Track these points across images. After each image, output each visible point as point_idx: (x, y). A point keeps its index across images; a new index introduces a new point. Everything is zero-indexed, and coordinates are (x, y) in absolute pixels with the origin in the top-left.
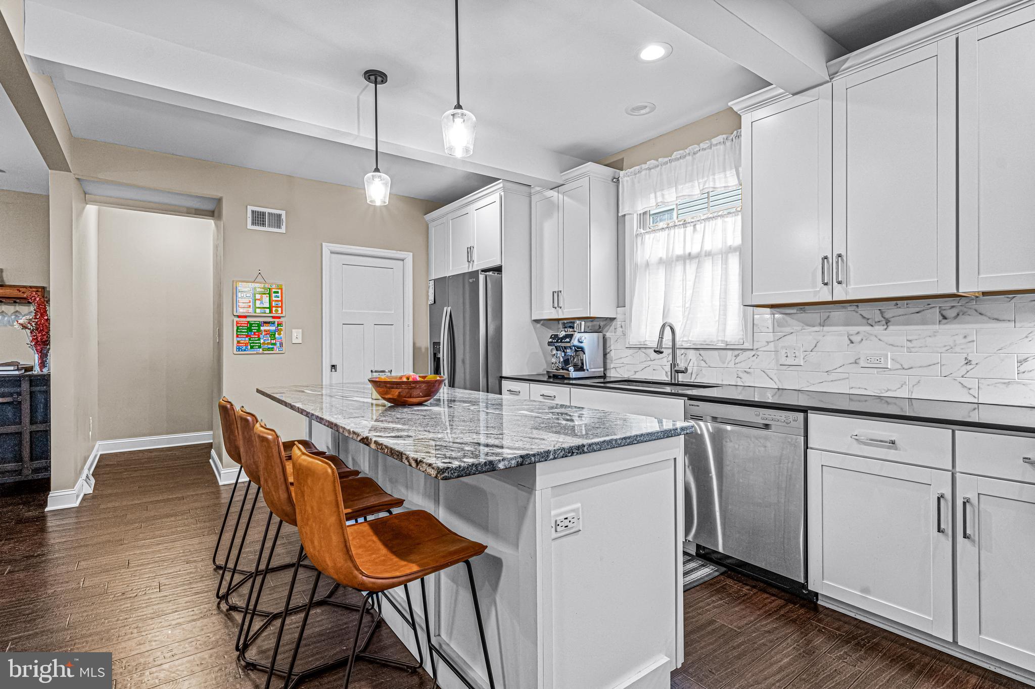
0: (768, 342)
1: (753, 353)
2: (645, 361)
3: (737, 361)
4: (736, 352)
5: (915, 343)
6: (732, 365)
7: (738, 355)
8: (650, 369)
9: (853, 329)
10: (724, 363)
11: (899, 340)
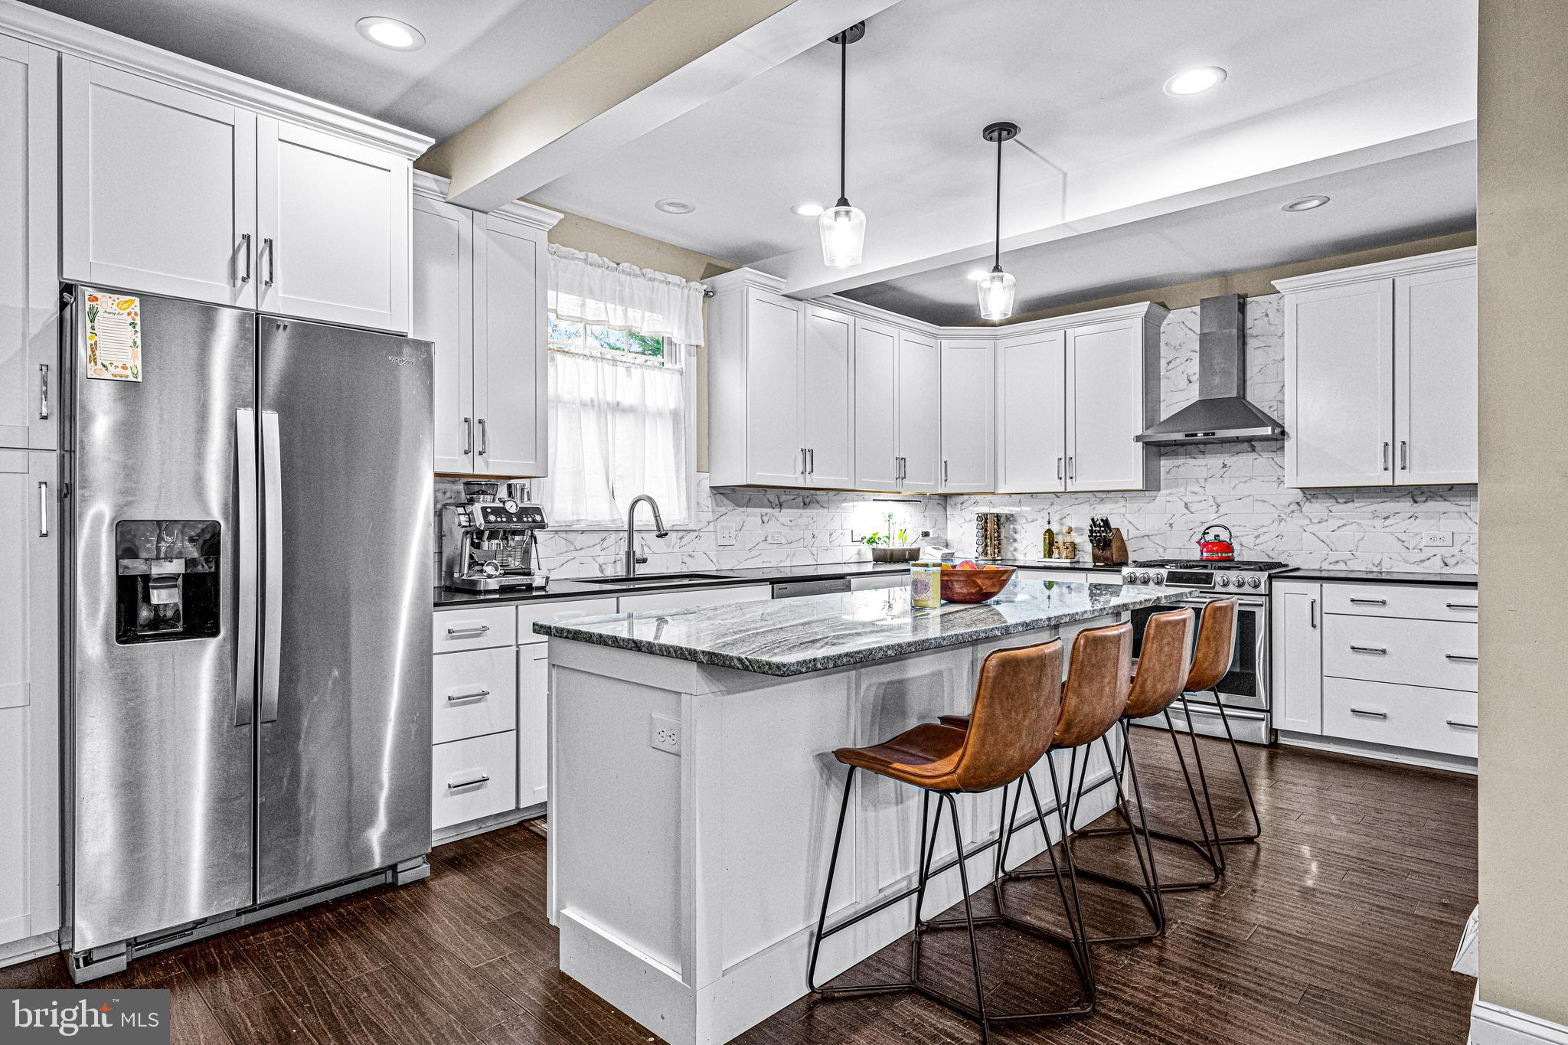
0: (709, 522)
1: (696, 534)
2: (566, 552)
3: (682, 544)
4: (681, 534)
5: (794, 523)
6: (676, 549)
7: (682, 537)
8: (576, 562)
9: (764, 510)
10: (669, 548)
11: (786, 520)
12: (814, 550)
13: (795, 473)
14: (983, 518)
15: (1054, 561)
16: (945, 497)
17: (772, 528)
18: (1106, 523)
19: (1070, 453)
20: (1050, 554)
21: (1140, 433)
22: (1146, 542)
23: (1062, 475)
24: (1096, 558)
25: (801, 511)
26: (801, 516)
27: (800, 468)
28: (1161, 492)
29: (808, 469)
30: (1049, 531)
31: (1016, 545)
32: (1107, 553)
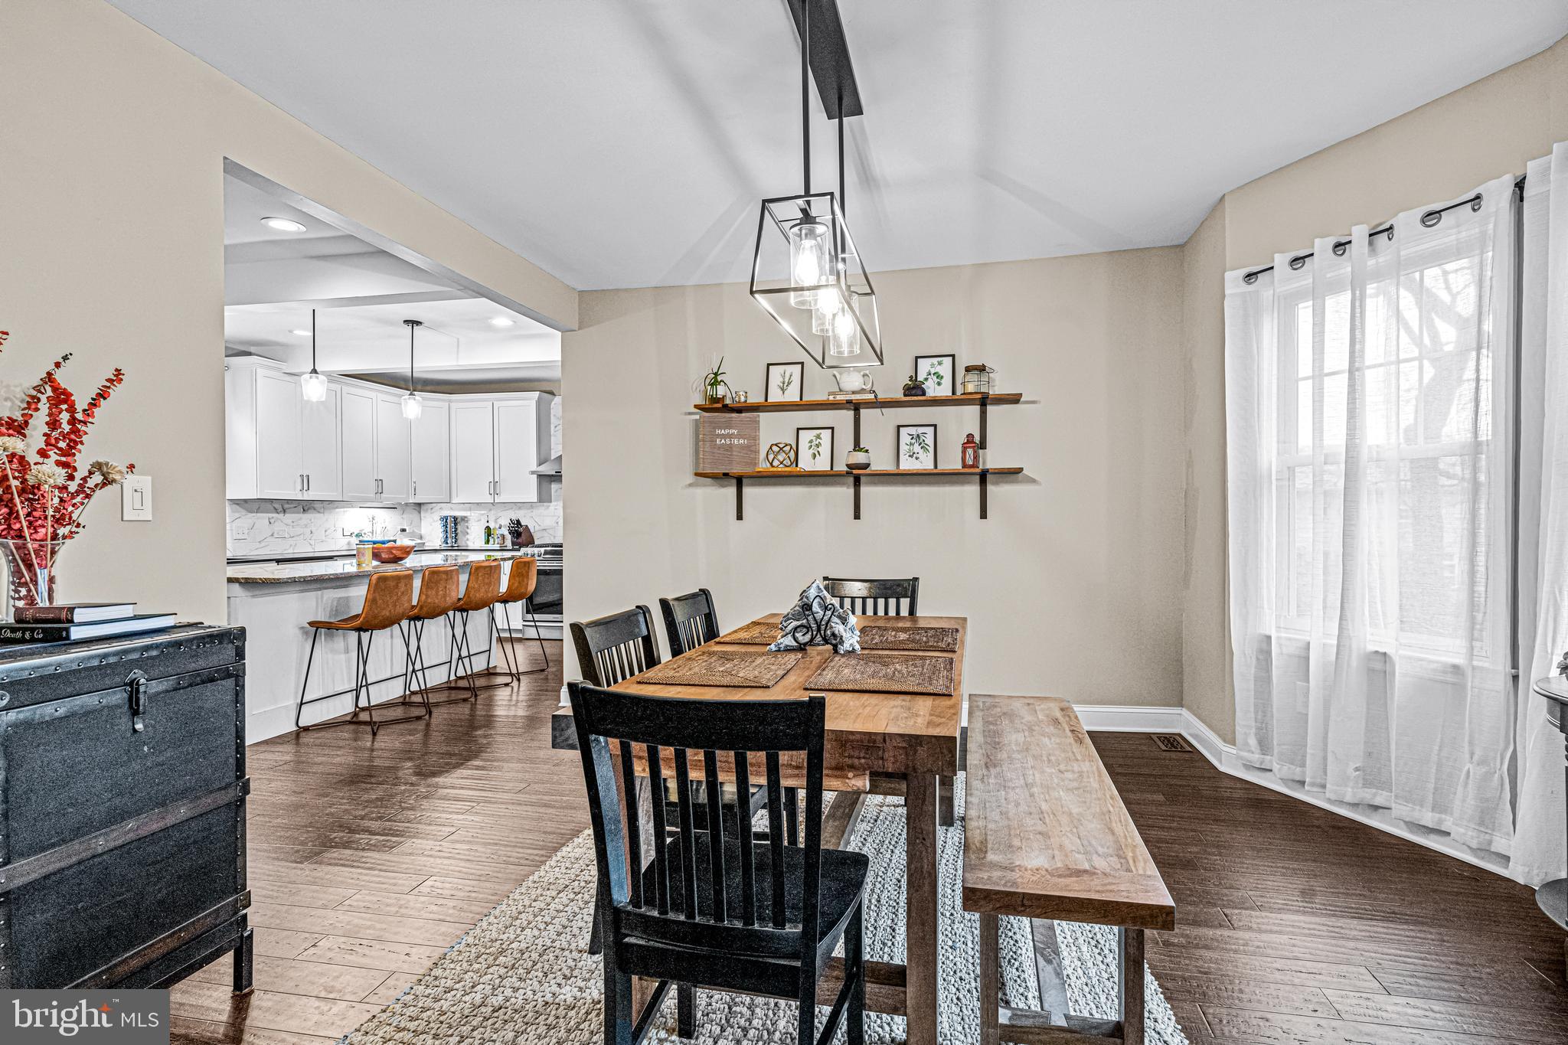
5: (295, 523)
9: (270, 515)
11: (289, 521)
12: (312, 542)
13: (295, 490)
14: (445, 519)
15: (490, 546)
16: (420, 505)
17: (278, 527)
18: (518, 521)
19: (497, 479)
20: (488, 542)
21: (534, 468)
22: (545, 534)
23: (492, 492)
24: (513, 544)
25: (301, 515)
26: (301, 519)
27: (300, 488)
28: (553, 503)
29: (306, 487)
30: (488, 527)
31: (468, 536)
32: (520, 540)
